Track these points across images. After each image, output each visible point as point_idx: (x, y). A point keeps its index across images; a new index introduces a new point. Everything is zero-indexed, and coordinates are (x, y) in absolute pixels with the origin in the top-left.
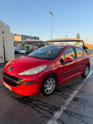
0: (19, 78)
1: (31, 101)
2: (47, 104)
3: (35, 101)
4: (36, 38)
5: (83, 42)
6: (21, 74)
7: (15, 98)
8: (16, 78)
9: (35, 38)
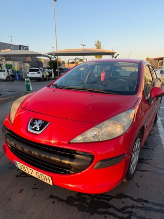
0: (75, 151)
1: (106, 201)
2: (147, 202)
3: (114, 197)
4: (22, 48)
5: (115, 55)
6: (79, 139)
7: (64, 200)
8: (67, 150)
9: (20, 47)
